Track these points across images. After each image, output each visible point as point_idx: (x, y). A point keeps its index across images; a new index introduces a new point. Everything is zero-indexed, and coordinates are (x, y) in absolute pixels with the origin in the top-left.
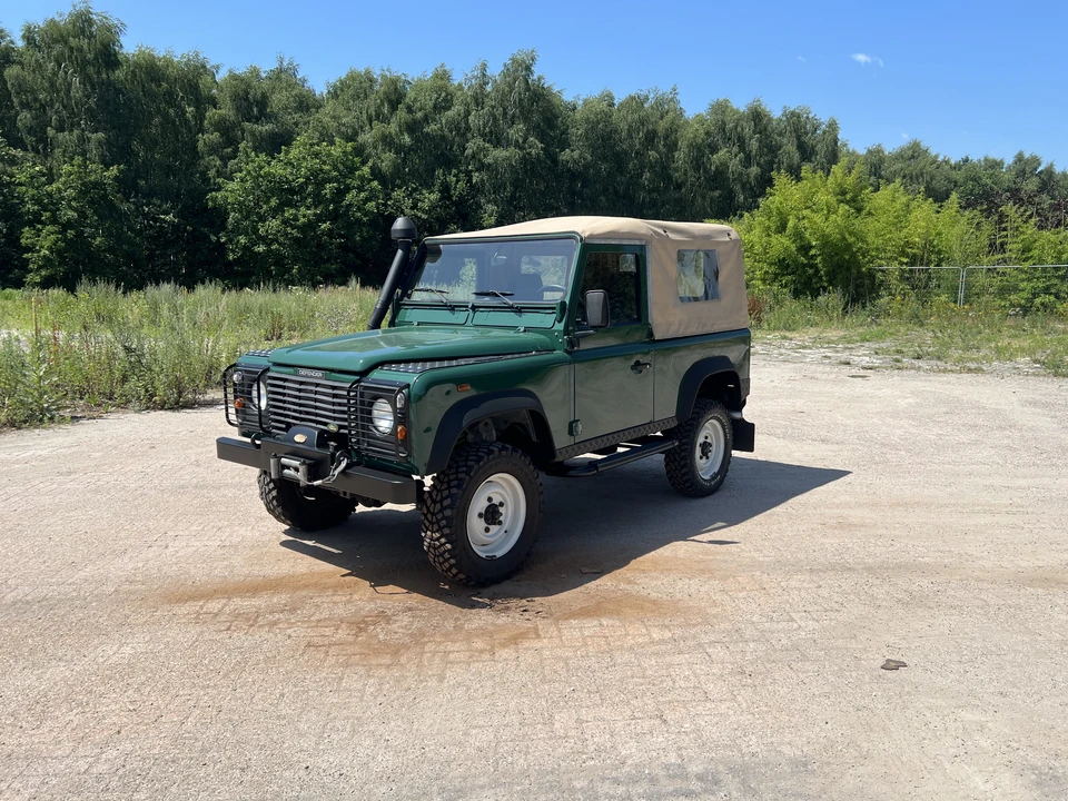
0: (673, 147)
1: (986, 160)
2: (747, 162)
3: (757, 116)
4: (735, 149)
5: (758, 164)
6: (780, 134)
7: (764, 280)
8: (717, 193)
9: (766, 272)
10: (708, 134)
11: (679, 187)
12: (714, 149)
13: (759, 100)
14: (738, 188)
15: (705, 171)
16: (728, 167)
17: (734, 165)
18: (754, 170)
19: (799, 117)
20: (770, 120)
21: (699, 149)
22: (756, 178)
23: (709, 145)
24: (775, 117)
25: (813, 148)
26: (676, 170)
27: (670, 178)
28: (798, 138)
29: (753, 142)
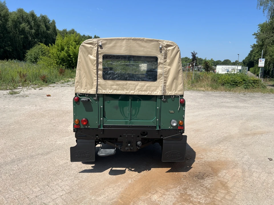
0: (7, 20)
1: (88, 36)
2: (31, 28)
3: (33, 15)
4: (27, 24)
5: (34, 29)
6: (40, 22)
7: (57, 63)
8: (23, 36)
9: (58, 62)
10: (18, 18)
11: (9, 33)
12: (20, 23)
13: (33, 11)
14: (29, 35)
15: (18, 29)
16: (25, 29)
17: (27, 28)
18: (33, 31)
19: (45, 18)
20: (36, 17)
21: (16, 22)
22: (34, 34)
23: (19, 22)
24: (38, 17)
25: (49, 27)
26: (8, 27)
27: (6, 30)
28: (45, 24)
29: (32, 22)
